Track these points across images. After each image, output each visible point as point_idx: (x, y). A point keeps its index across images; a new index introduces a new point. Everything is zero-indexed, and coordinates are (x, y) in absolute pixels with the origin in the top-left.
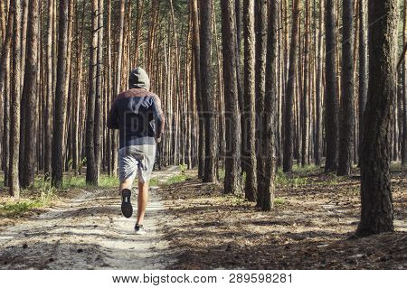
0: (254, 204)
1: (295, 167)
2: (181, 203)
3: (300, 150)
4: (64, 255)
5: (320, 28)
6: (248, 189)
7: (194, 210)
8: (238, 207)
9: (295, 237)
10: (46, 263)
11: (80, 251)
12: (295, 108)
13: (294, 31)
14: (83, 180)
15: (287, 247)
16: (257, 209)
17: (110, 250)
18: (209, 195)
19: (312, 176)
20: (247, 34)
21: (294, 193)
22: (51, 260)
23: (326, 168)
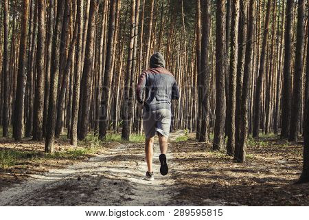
0: (232, 158)
1: (260, 134)
2: (184, 155)
3: (264, 123)
4: (104, 186)
5: (281, 42)
6: (229, 147)
7: (192, 160)
8: (221, 159)
9: (258, 180)
10: (93, 190)
11: (115, 184)
12: (263, 95)
13: (264, 44)
14: (120, 137)
15: (253, 187)
16: (234, 161)
17: (135, 184)
18: (203, 150)
19: (272, 140)
20: (233, 44)
21: (260, 152)
22: (96, 189)
23: (281, 136)
